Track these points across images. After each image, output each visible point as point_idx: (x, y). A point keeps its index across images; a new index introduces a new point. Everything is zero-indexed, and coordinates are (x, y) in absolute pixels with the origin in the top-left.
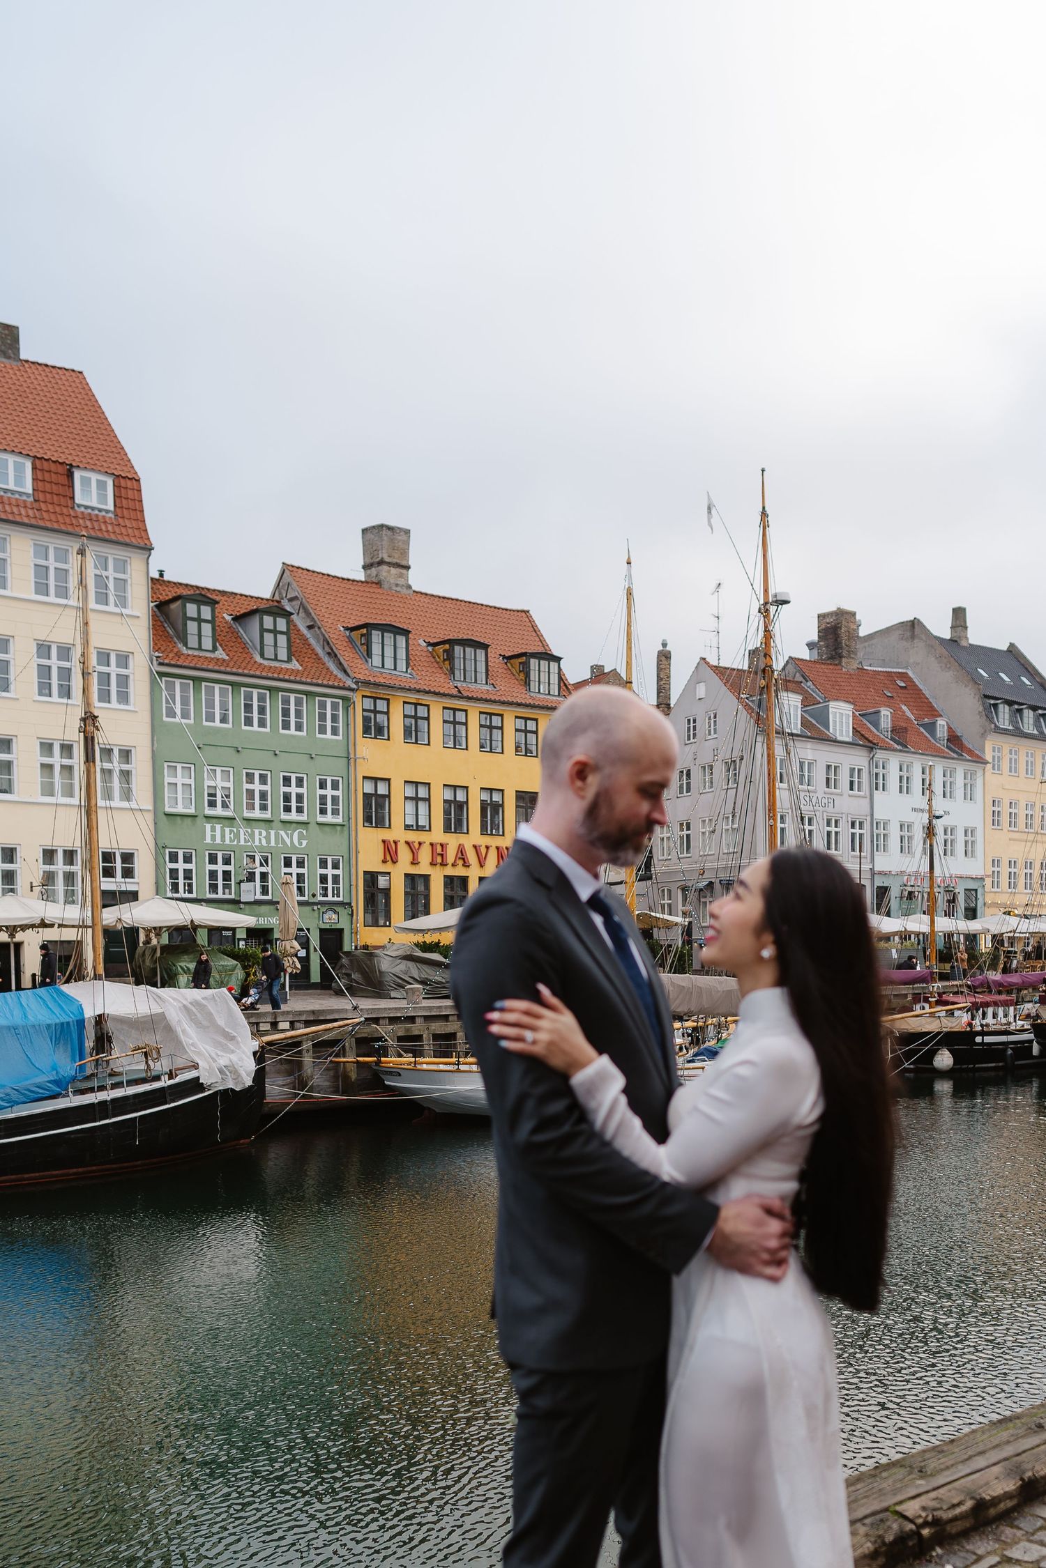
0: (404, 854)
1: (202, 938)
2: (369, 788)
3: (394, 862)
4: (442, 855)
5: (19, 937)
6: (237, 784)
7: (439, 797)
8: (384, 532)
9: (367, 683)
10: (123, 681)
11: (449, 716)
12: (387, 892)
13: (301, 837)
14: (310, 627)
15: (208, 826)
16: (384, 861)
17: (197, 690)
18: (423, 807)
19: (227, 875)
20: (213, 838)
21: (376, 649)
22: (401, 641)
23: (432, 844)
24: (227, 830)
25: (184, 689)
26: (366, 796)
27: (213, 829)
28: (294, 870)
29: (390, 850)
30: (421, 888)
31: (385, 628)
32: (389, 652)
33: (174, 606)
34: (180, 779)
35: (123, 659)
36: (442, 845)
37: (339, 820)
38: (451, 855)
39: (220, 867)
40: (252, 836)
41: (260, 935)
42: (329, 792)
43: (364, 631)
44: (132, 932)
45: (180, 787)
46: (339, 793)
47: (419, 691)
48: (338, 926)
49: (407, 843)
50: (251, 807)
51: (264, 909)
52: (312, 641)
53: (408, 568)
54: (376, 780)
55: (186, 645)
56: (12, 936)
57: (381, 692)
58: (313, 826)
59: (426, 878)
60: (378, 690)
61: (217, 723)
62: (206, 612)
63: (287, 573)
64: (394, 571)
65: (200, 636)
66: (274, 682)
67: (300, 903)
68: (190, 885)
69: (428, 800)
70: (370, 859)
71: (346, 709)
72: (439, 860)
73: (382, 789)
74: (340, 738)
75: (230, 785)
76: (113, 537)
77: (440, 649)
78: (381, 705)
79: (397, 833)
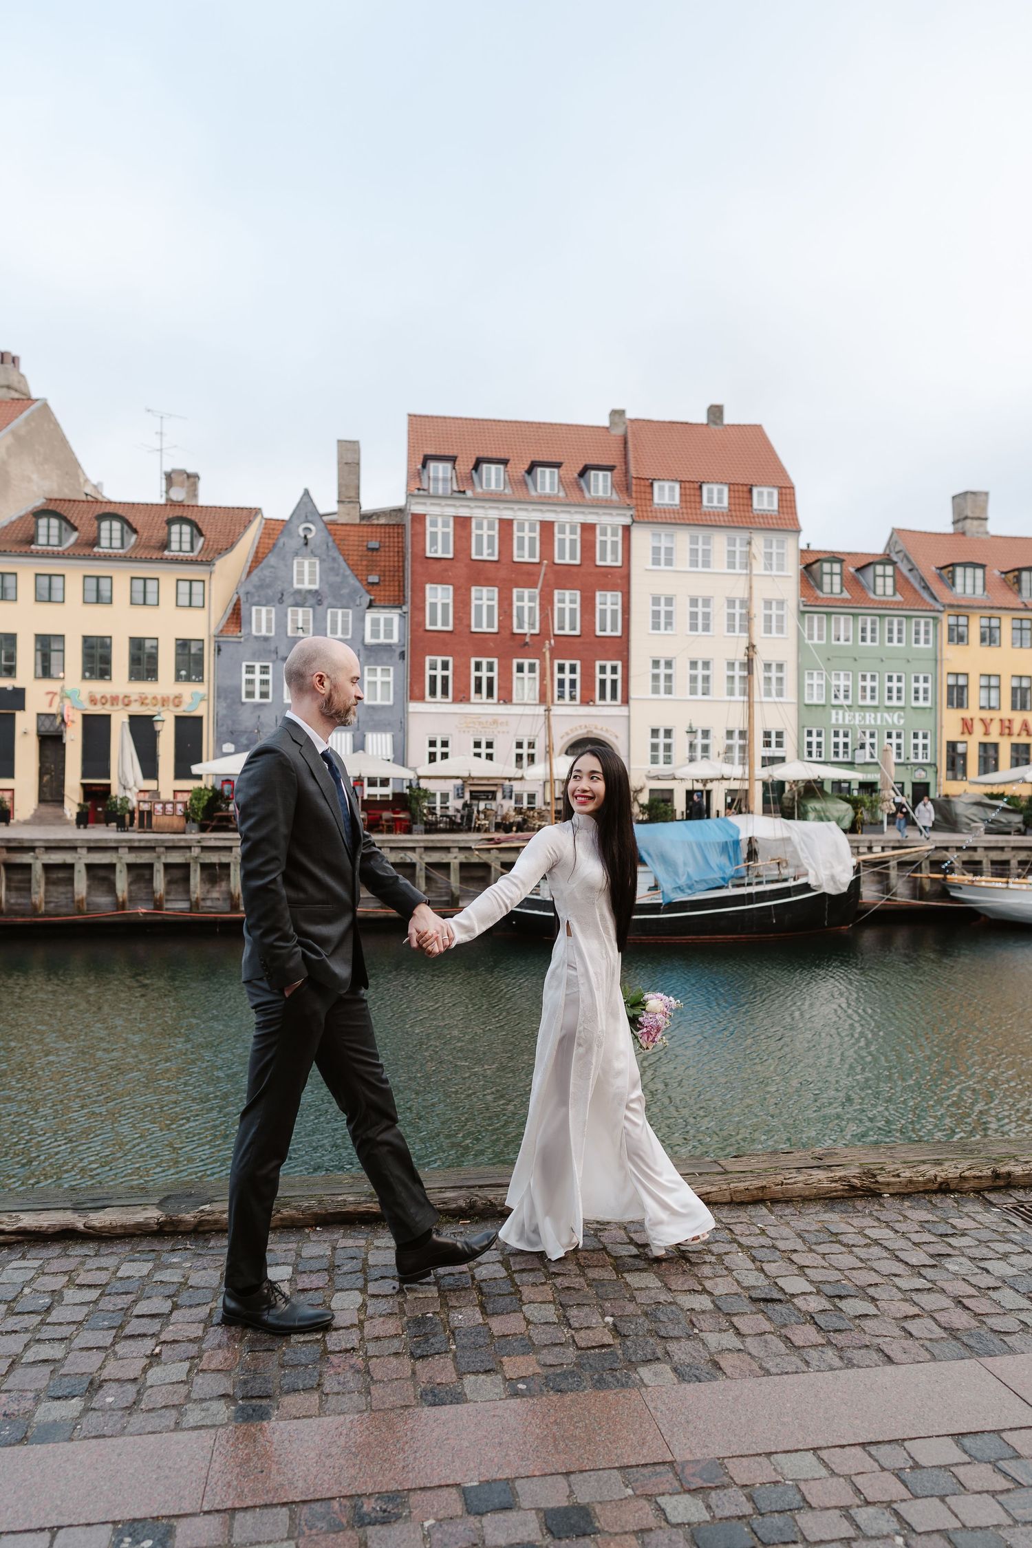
0: (978, 728)
1: (828, 788)
2: (952, 681)
3: (970, 733)
4: (1009, 728)
5: (709, 786)
6: (855, 682)
7: (1007, 684)
8: (969, 496)
9: (951, 606)
10: (780, 618)
11: (1017, 624)
12: (964, 756)
13: (899, 717)
14: (911, 570)
15: (834, 712)
16: (963, 733)
17: (829, 621)
18: (994, 693)
19: (846, 745)
20: (837, 719)
21: (959, 580)
22: (979, 572)
23: (1001, 720)
24: (847, 714)
25: (820, 621)
26: (950, 687)
27: (837, 714)
28: (894, 741)
29: (967, 726)
30: (991, 752)
31: (965, 565)
32: (969, 582)
33: (815, 566)
34: (816, 681)
35: (781, 604)
36: (1009, 721)
37: (928, 704)
38: (1016, 727)
39: (841, 740)
40: (864, 718)
41: (869, 787)
42: (921, 685)
43: (951, 568)
44: (782, 784)
45: (815, 687)
46: (929, 685)
47: (992, 608)
48: (926, 781)
49: (982, 720)
50: (864, 697)
51: (871, 768)
52: (912, 580)
53: (986, 519)
54: (957, 675)
55: (822, 591)
56: (705, 785)
57: (963, 611)
58: (908, 710)
59: (996, 746)
60: (961, 609)
61: (842, 642)
62: (837, 568)
63: (895, 534)
64: (976, 523)
65: (832, 584)
66: (883, 609)
67: (896, 764)
68: (820, 752)
69: (999, 687)
70: (951, 731)
71: (935, 626)
72: (1007, 731)
73: (962, 681)
74: (930, 646)
75: (850, 683)
76: (776, 527)
77: (1011, 576)
78: (962, 620)
79: (973, 711)
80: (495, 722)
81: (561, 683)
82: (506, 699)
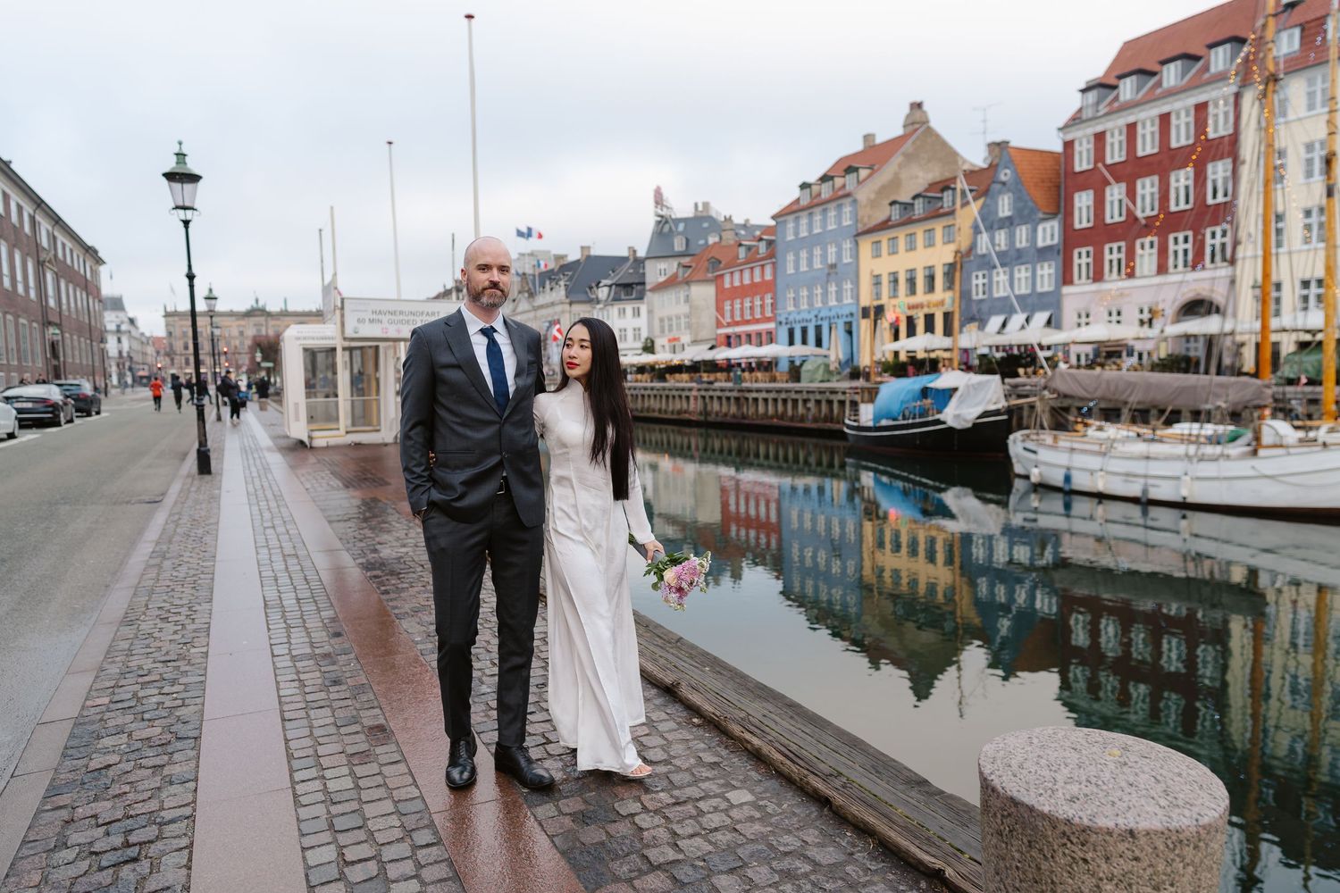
80: (1122, 295)
81: (1176, 252)
82: (1131, 275)
